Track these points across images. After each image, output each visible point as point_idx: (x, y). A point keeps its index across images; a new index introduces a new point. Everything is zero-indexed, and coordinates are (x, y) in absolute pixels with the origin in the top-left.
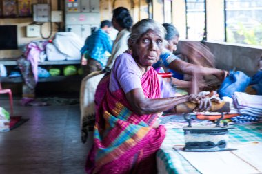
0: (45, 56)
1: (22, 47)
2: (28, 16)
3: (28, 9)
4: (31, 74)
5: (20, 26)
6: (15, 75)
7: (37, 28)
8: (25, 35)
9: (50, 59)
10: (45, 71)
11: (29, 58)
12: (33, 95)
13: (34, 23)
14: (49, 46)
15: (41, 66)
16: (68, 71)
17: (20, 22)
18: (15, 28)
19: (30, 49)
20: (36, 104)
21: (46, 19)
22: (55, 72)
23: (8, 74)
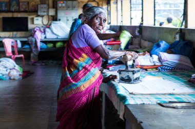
0: (44, 36)
1: (31, 30)
2: (35, 11)
3: (35, 7)
4: (36, 46)
5: (30, 17)
6: (27, 46)
7: (40, 19)
8: (33, 23)
9: (47, 37)
10: (44, 45)
11: (35, 37)
12: (37, 59)
13: (38, 16)
14: (47, 30)
15: (42, 42)
16: (58, 45)
17: (30, 15)
18: (26, 19)
19: (36, 31)
20: (39, 64)
21: (45, 14)
22: (51, 45)
23: (22, 46)
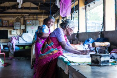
0: (18, 42)
1: (9, 38)
2: (12, 27)
3: (12, 24)
4: (13, 48)
5: (9, 30)
6: (7, 48)
7: (15, 31)
8: (11, 34)
9: (20, 43)
10: (18, 47)
11: (12, 42)
12: (13, 57)
13: (14, 29)
14: (20, 38)
15: (16, 45)
16: (27, 47)
17: (9, 29)
18: (7, 31)
19: (13, 39)
20: (14, 59)
21: (19, 28)
23: (4, 48)
